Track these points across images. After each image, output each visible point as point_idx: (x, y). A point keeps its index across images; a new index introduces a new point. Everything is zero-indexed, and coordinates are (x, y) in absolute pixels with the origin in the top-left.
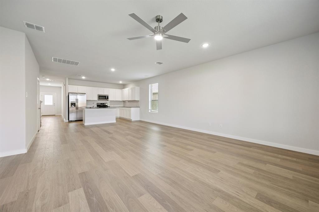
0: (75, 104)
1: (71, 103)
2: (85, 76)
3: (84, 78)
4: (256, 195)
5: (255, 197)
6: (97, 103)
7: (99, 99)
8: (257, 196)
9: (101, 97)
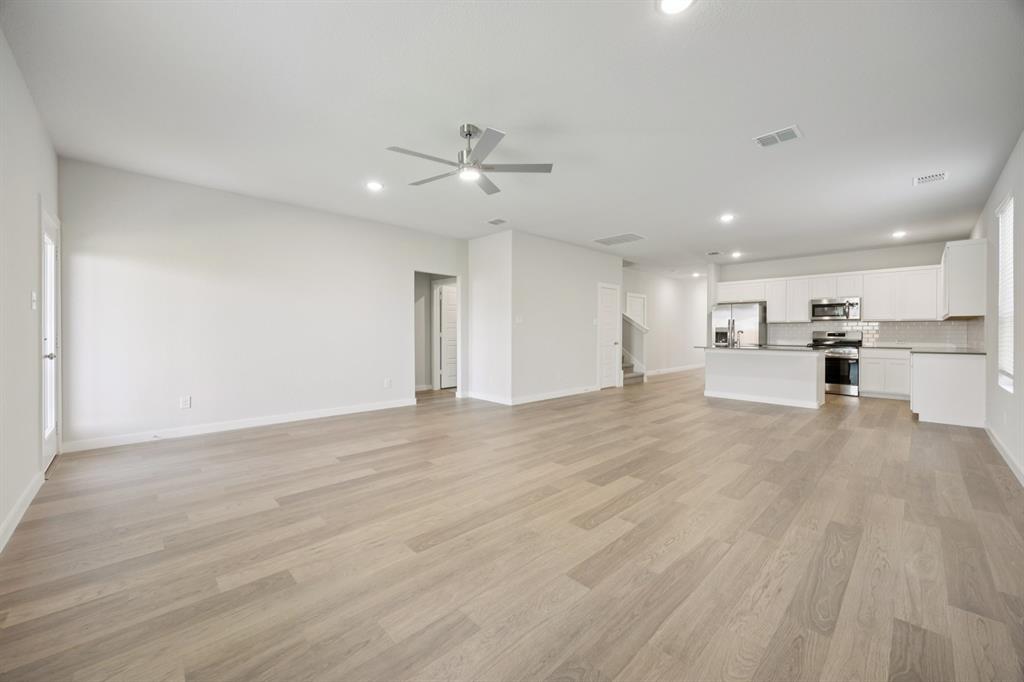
0: (726, 334)
1: (717, 333)
2: (741, 251)
3: (736, 255)
4: (294, 575)
5: (291, 571)
6: (814, 332)
7: (813, 315)
8: (291, 576)
9: (817, 310)
